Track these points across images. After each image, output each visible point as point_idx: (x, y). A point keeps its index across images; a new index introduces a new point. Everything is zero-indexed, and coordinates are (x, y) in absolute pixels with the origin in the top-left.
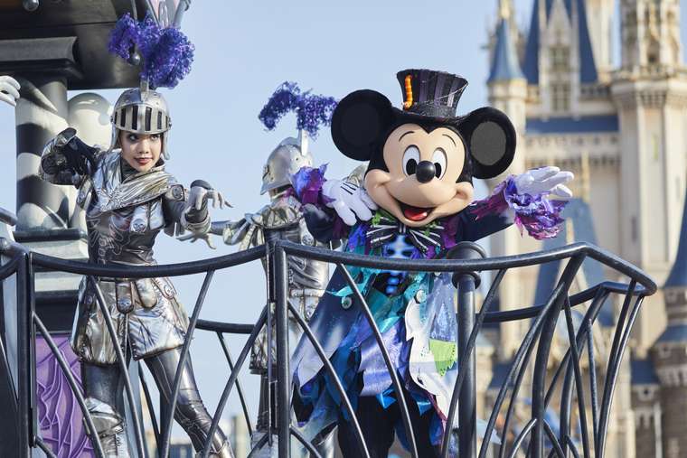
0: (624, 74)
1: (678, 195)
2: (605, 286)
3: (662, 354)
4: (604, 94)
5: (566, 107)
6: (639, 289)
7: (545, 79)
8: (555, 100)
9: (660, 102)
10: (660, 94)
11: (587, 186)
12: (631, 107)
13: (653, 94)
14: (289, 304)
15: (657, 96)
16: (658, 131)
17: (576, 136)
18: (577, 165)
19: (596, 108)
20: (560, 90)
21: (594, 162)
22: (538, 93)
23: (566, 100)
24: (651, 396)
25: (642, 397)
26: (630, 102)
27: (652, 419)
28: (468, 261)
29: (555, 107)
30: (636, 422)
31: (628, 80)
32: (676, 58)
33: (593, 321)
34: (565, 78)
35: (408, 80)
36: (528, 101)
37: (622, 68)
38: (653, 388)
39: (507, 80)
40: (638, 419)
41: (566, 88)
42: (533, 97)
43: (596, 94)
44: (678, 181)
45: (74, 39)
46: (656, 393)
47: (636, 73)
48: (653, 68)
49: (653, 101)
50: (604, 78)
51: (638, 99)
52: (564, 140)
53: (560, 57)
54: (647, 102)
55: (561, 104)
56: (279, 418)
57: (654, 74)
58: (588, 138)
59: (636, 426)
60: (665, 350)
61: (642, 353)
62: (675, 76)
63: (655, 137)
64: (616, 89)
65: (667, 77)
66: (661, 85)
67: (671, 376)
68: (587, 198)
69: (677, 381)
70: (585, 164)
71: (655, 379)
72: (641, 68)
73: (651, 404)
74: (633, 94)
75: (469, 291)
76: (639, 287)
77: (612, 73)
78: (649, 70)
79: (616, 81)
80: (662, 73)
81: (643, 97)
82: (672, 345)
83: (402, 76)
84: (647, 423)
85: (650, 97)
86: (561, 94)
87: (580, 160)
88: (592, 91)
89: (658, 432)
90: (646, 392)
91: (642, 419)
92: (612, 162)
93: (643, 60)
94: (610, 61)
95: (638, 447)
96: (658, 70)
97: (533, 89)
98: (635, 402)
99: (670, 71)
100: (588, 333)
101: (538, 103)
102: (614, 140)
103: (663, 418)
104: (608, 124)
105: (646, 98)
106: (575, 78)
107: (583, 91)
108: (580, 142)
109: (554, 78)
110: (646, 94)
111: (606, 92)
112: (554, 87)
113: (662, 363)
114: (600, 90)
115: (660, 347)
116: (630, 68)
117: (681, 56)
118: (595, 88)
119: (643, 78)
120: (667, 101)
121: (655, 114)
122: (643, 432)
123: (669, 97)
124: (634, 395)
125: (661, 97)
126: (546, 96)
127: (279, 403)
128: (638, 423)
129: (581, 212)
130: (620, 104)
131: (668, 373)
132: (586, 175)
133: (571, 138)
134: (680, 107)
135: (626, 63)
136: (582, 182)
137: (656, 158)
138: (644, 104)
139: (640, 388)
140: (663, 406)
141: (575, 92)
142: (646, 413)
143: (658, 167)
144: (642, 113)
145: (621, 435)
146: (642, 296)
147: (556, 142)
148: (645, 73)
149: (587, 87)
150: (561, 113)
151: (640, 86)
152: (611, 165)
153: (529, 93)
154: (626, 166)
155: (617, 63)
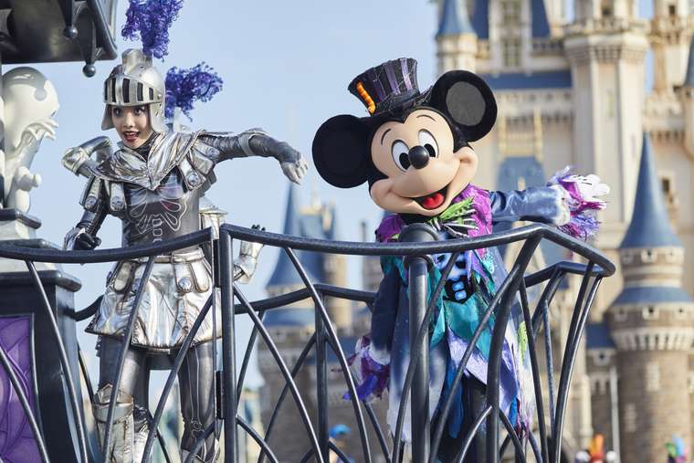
0: (577, 28)
1: (634, 154)
2: (561, 266)
3: (618, 317)
4: (557, 49)
5: (518, 63)
6: (597, 270)
7: (495, 33)
8: (506, 55)
9: (615, 56)
10: (616, 48)
11: (540, 144)
12: (584, 62)
13: (607, 48)
14: (234, 289)
15: (611, 50)
16: (612, 86)
17: (528, 93)
18: (529, 122)
19: (549, 63)
20: (511, 44)
21: (547, 119)
22: (488, 48)
23: (517, 55)
24: (606, 361)
25: (597, 361)
26: (583, 56)
27: (608, 384)
28: (420, 244)
29: (506, 63)
30: (591, 387)
31: (580, 35)
32: (630, 11)
33: (550, 302)
34: (516, 32)
35: (360, 87)
36: (478, 57)
37: (575, 22)
38: (609, 352)
39: (456, 35)
40: (594, 385)
41: (518, 43)
42: (484, 52)
43: (548, 49)
44: (633, 139)
45: (8, 11)
46: (612, 357)
47: (590, 27)
48: (607, 21)
49: (608, 56)
50: (557, 33)
51: (592, 53)
52: (516, 96)
53: (511, 11)
54: (601, 57)
55: (512, 60)
56: (225, 408)
57: (608, 28)
58: (541, 94)
59: (591, 391)
60: (621, 312)
61: (597, 316)
62: (629, 30)
63: (610, 93)
64: (569, 44)
65: (622, 31)
66: (615, 40)
67: (628, 340)
68: (540, 157)
69: (634, 345)
70: (538, 122)
71: (611, 343)
72: (595, 21)
73: (607, 369)
74: (587, 48)
75: (421, 274)
76: (597, 269)
77: (565, 27)
78: (603, 24)
79: (569, 36)
80: (617, 27)
81: (596, 51)
82: (628, 307)
83: (353, 88)
84: (603, 389)
85: (604, 51)
86: (512, 49)
87: (532, 117)
88: (544, 46)
89: (615, 398)
90: (602, 357)
91: (597, 385)
92: (565, 118)
93: (597, 13)
94: (563, 15)
95: (594, 413)
96: (612, 24)
97: (483, 44)
98: (590, 367)
99: (625, 24)
100: (545, 315)
101: (488, 58)
102: (568, 97)
103: (620, 383)
104: (561, 80)
105: (600, 53)
106: (526, 33)
107: (535, 46)
108: (533, 98)
109: (505, 32)
110: (599, 48)
111: (558, 47)
112: (505, 42)
113: (618, 326)
114: (553, 45)
115: (616, 309)
116: (583, 22)
117: (636, 9)
118: (548, 42)
119: (597, 33)
120: (622, 55)
121: (609, 69)
122: (598, 398)
123: (624, 52)
124: (589, 360)
125: (615, 52)
126: (497, 51)
127: (225, 392)
128: (594, 389)
129: (534, 170)
130: (572, 59)
131: (624, 337)
132: (539, 133)
133: (523, 94)
134: (635, 61)
135: (579, 17)
136: (534, 140)
137: (611, 115)
138: (598, 59)
139: (595, 353)
140: (620, 371)
141: (527, 47)
142: (602, 378)
143: (612, 125)
144: (595, 68)
145: (576, 400)
146: (600, 277)
147: (508, 98)
148: (599, 27)
149: (539, 42)
150: (513, 69)
151: (594, 40)
152: (563, 122)
153: (479, 48)
154: (580, 123)
155: (569, 17)
